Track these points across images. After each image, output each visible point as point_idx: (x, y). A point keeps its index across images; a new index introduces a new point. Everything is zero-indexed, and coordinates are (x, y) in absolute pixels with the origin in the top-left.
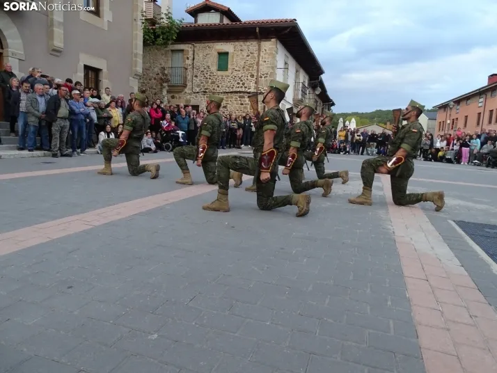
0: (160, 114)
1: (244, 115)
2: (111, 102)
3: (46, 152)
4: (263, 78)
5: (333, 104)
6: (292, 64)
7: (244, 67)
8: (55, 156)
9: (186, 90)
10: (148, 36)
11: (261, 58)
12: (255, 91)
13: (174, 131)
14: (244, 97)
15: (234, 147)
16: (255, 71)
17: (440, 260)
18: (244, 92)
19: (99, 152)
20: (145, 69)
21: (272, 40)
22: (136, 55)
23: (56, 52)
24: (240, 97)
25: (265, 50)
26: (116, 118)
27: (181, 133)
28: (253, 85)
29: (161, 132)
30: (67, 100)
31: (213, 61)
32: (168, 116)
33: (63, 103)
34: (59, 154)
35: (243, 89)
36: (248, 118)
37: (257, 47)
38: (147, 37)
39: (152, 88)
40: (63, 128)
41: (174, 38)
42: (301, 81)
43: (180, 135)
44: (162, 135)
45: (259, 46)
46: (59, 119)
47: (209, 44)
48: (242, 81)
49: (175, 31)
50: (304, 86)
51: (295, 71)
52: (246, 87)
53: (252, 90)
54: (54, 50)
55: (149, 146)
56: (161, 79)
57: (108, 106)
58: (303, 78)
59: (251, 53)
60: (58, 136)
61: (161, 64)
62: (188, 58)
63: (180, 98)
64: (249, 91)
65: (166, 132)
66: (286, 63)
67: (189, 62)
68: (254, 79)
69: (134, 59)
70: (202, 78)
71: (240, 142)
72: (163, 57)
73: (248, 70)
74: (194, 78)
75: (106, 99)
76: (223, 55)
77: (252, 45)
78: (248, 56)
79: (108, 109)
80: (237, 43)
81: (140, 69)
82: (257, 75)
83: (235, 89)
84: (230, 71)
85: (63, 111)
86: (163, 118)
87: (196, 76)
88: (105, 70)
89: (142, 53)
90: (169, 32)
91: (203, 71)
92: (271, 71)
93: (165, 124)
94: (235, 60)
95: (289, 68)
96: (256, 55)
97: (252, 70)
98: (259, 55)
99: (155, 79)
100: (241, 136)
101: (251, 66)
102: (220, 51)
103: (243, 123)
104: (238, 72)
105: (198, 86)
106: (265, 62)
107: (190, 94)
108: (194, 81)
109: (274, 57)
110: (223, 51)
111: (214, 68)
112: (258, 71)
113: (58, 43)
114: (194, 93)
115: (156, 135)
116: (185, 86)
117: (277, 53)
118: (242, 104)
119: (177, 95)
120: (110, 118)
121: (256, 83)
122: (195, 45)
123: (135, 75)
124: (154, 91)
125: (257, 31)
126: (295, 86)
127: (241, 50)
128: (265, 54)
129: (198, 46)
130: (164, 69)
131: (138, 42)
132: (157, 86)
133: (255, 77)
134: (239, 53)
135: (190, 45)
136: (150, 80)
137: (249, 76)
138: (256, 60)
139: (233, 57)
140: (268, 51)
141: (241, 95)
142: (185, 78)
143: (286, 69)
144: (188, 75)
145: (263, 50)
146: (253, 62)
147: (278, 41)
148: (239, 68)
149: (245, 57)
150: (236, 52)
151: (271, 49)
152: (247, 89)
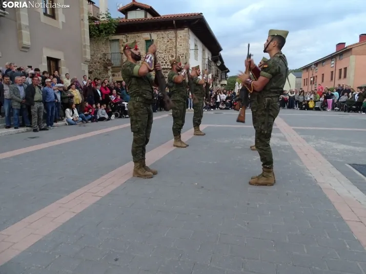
0: (109, 91)
2: (71, 85)
3: (28, 128)
5: (228, 71)
6: (200, 46)
7: (165, 50)
8: (35, 131)
10: (95, 32)
11: (178, 43)
13: (120, 103)
16: (174, 53)
18: (167, 69)
19: (67, 124)
20: (92, 56)
21: (186, 29)
22: (85, 46)
23: (25, 48)
25: (181, 37)
26: (77, 97)
29: (110, 104)
30: (40, 88)
31: (142, 47)
32: (114, 91)
33: (37, 89)
34: (39, 129)
35: (166, 67)
37: (174, 35)
38: (94, 33)
39: (97, 69)
40: (39, 109)
42: (207, 57)
43: (126, 106)
44: (111, 107)
45: (176, 33)
46: (35, 103)
47: (139, 35)
48: (165, 60)
49: (114, 27)
50: (209, 61)
51: (202, 51)
52: (168, 65)
54: (23, 47)
55: (103, 116)
56: (106, 64)
57: (69, 88)
58: (208, 55)
59: (171, 40)
60: (36, 116)
61: (102, 51)
63: (119, 76)
65: (114, 104)
66: (196, 45)
69: (84, 49)
72: (104, 45)
73: (169, 52)
75: (67, 82)
76: (149, 42)
77: (170, 34)
78: (168, 42)
79: (70, 90)
80: (159, 33)
81: (88, 57)
82: (176, 56)
85: (38, 96)
86: (111, 94)
88: (62, 59)
89: (89, 44)
90: (109, 28)
92: (186, 52)
93: (113, 98)
94: (158, 45)
96: (174, 41)
97: (172, 52)
98: (176, 40)
99: (99, 62)
101: (171, 49)
102: (146, 39)
104: (161, 54)
106: (181, 45)
109: (188, 42)
110: (149, 39)
112: (176, 53)
113: (26, 41)
115: (107, 106)
117: (189, 39)
119: (116, 74)
120: (72, 97)
122: (128, 35)
123: (86, 61)
124: (98, 72)
125: (174, 23)
126: (203, 61)
127: (163, 38)
128: (181, 40)
129: (130, 36)
130: (105, 55)
131: (86, 36)
132: (100, 67)
133: (174, 57)
134: (161, 39)
135: (124, 36)
136: (95, 63)
137: (170, 56)
138: (175, 44)
139: (157, 43)
140: (183, 38)
141: (165, 71)
142: (122, 60)
143: (196, 50)
144: (124, 58)
145: (179, 37)
146: (172, 46)
147: (190, 30)
148: (162, 50)
149: (166, 42)
150: (159, 39)
151: (184, 36)
152: (169, 67)
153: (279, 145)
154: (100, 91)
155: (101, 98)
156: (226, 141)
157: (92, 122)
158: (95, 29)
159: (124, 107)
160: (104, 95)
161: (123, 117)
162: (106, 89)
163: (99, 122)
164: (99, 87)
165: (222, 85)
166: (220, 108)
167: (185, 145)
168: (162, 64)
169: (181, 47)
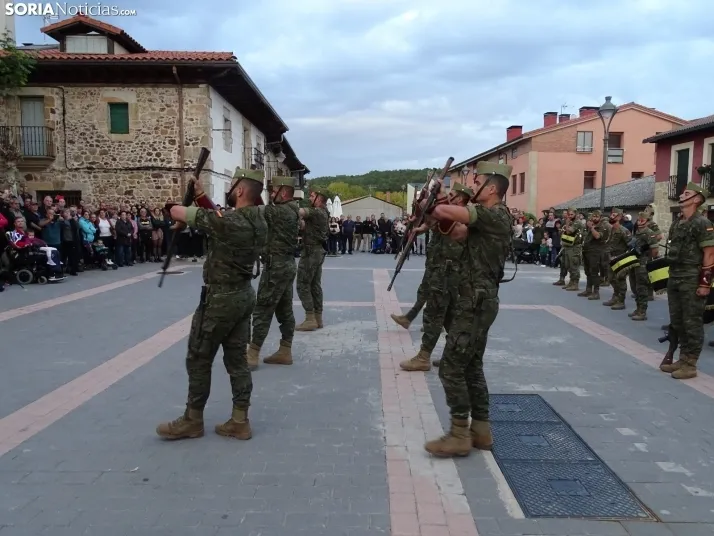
0: (3, 220)
4: (191, 146)
5: (307, 171)
6: (237, 122)
7: (156, 128)
9: (54, 165)
11: (184, 114)
12: (179, 166)
14: (161, 176)
15: (148, 259)
16: (177, 135)
17: (439, 488)
18: (161, 169)
21: (201, 86)
24: (154, 176)
25: (191, 101)
27: (49, 250)
28: (174, 156)
29: (8, 251)
31: (100, 118)
32: (20, 222)
35: (159, 164)
37: (177, 96)
41: (23, 83)
42: (254, 145)
43: (49, 254)
44: (11, 257)
45: (180, 94)
47: (92, 89)
48: (155, 150)
50: (258, 154)
51: (242, 131)
53: (174, 165)
58: (257, 139)
59: (168, 106)
62: (53, 112)
63: (43, 178)
64: (168, 166)
66: (226, 120)
67: (56, 117)
68: (175, 146)
70: (83, 146)
71: (160, 250)
72: (3, 108)
73: (163, 132)
74: (68, 145)
76: (119, 109)
77: (168, 94)
78: (163, 110)
80: (141, 89)
82: (181, 142)
83: (144, 164)
84: (132, 134)
87: (72, 142)
90: (10, 73)
91: (84, 134)
92: (203, 134)
94: (140, 115)
95: (233, 130)
96: (176, 109)
97: (172, 133)
98: (181, 108)
100: (161, 242)
101: (169, 125)
102: (112, 101)
103: (162, 218)
104: (146, 136)
105: (77, 158)
107: (62, 172)
108: (68, 151)
109: (206, 113)
110: (117, 101)
111: (104, 129)
112: (181, 136)
114: (70, 170)
116: (51, 158)
117: (210, 106)
118: (159, 188)
119: (37, 175)
121: (179, 153)
122: (66, 89)
125: (175, 72)
126: (244, 153)
127: (150, 101)
128: (192, 107)
129: (71, 90)
130: (7, 128)
133: (177, 144)
134: (146, 105)
135: (56, 90)
137: (167, 142)
138: (178, 117)
139: (136, 111)
140: (195, 103)
141: (155, 172)
142: (51, 145)
143: (227, 130)
144: (56, 139)
145: (187, 101)
146: (171, 120)
147: (211, 88)
148: (149, 128)
149: (157, 111)
150: (140, 103)
151: (199, 100)
152: (164, 163)
159: (45, 258)
161: (42, 281)
168: (149, 158)
169: (191, 122)
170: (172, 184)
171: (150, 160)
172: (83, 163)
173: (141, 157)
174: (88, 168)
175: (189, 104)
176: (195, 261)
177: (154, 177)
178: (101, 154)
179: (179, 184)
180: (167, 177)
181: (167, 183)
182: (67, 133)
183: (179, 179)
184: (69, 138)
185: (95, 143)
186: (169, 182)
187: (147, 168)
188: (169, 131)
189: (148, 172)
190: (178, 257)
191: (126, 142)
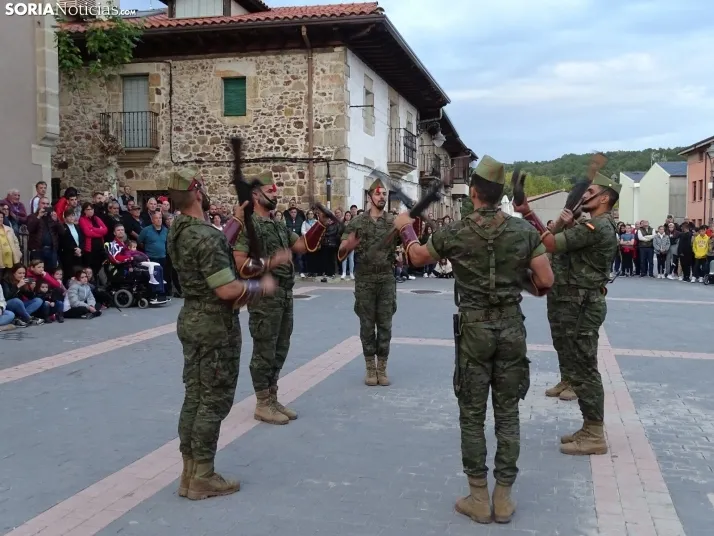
0: (103, 228)
1: (286, 206)
4: (322, 129)
5: (474, 157)
6: (382, 93)
7: (279, 108)
9: (158, 159)
10: (71, 60)
11: (314, 87)
12: (307, 155)
13: (136, 263)
14: (284, 170)
16: (305, 115)
18: (283, 159)
20: (66, 119)
21: (336, 49)
22: (44, 97)
24: (275, 169)
25: (323, 71)
27: (151, 265)
28: (300, 143)
29: (106, 266)
31: (212, 96)
32: (120, 230)
35: (281, 153)
36: (294, 214)
37: (305, 65)
38: (69, 63)
39: (82, 157)
41: (128, 60)
42: (403, 124)
43: (151, 271)
44: (109, 273)
45: (310, 61)
47: (204, 62)
48: (277, 135)
50: (409, 136)
51: (388, 106)
52: (286, 149)
53: (300, 154)
55: (82, 304)
56: (102, 148)
58: (407, 116)
59: (294, 78)
61: (99, 106)
62: (158, 92)
63: (145, 175)
64: (293, 156)
65: (117, 266)
66: (368, 93)
67: (161, 99)
68: (302, 130)
69: (40, 105)
70: (191, 133)
72: (104, 90)
73: (288, 112)
74: (174, 133)
76: (235, 85)
77: (295, 62)
78: (288, 83)
80: (262, 57)
81: (53, 126)
82: (309, 124)
83: (263, 154)
84: (250, 116)
86: (110, 237)
87: (179, 129)
89: (56, 91)
90: (114, 48)
91: (192, 118)
92: (339, 113)
93: (114, 248)
94: (260, 92)
95: (376, 104)
96: (305, 81)
97: (298, 113)
98: (310, 80)
99: (88, 137)
101: (295, 103)
102: (227, 76)
104: (267, 118)
105: (184, 149)
106: (324, 94)
107: (166, 167)
108: (174, 140)
109: (342, 84)
110: (233, 75)
111: (216, 111)
112: (310, 116)
114: (176, 164)
115: (95, 273)
116: (155, 150)
117: (348, 75)
119: (138, 171)
121: (307, 139)
122: (173, 63)
123: (45, 138)
124: (86, 164)
125: (304, 33)
126: (390, 136)
127: (273, 72)
128: (323, 79)
129: (180, 65)
130: (107, 115)
131: (47, 69)
132: (92, 151)
133: (305, 127)
134: (267, 78)
135: (162, 65)
136: (77, 139)
137: (292, 124)
138: (306, 91)
139: (255, 86)
140: (328, 72)
141: (276, 164)
142: (155, 133)
143: (369, 106)
144: (161, 126)
145: (319, 70)
146: (298, 97)
147: (349, 52)
148: (270, 108)
149: (281, 85)
150: (261, 76)
151: (334, 68)
152: (288, 153)
153: (551, 420)
154: (79, 228)
155: (78, 251)
156: (409, 402)
157: (46, 322)
158: (71, 52)
159: (146, 276)
160: (89, 242)
161: (143, 304)
162: (96, 224)
163: (69, 323)
164: (75, 217)
165: (455, 197)
166: (436, 274)
167: (284, 417)
168: (269, 146)
169: (323, 98)
170: (298, 180)
171: (271, 149)
172: (190, 156)
173: (259, 145)
174: (196, 161)
175: (321, 73)
176: (324, 281)
177: (275, 171)
178: (212, 143)
179: (306, 179)
180: (291, 171)
181: (292, 179)
182: (174, 118)
183: (306, 173)
184: (176, 124)
185: (205, 130)
186: (294, 177)
187: (266, 160)
188: (295, 110)
189: (268, 164)
190: (303, 275)
191: (242, 127)
